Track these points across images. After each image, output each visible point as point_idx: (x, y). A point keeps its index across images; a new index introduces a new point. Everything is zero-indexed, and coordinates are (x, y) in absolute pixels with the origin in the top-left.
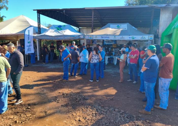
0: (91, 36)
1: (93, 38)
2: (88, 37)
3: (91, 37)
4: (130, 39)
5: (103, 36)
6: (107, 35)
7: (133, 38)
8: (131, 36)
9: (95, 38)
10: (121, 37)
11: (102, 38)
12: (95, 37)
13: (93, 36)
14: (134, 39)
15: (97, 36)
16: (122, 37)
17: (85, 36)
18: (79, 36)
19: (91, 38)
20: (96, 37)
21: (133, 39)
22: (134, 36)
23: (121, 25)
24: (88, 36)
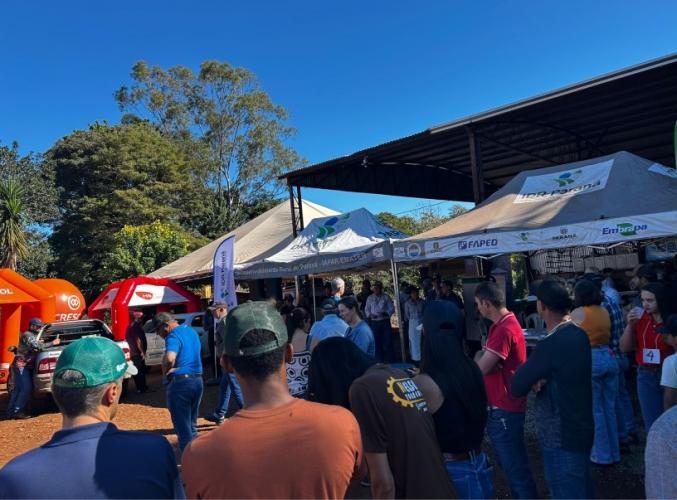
0: (414, 247)
1: (423, 254)
2: (405, 251)
3: (414, 251)
4: (611, 240)
5: (468, 240)
6: (486, 231)
7: (625, 230)
8: (611, 224)
9: (432, 252)
10: (556, 231)
11: (465, 247)
12: (432, 248)
13: (422, 243)
14: (634, 233)
15: (441, 243)
16: (563, 231)
17: (392, 251)
18: (369, 250)
19: (413, 255)
20: (436, 245)
21: (629, 238)
22: (634, 221)
23: (582, 169)
24: (402, 249)
